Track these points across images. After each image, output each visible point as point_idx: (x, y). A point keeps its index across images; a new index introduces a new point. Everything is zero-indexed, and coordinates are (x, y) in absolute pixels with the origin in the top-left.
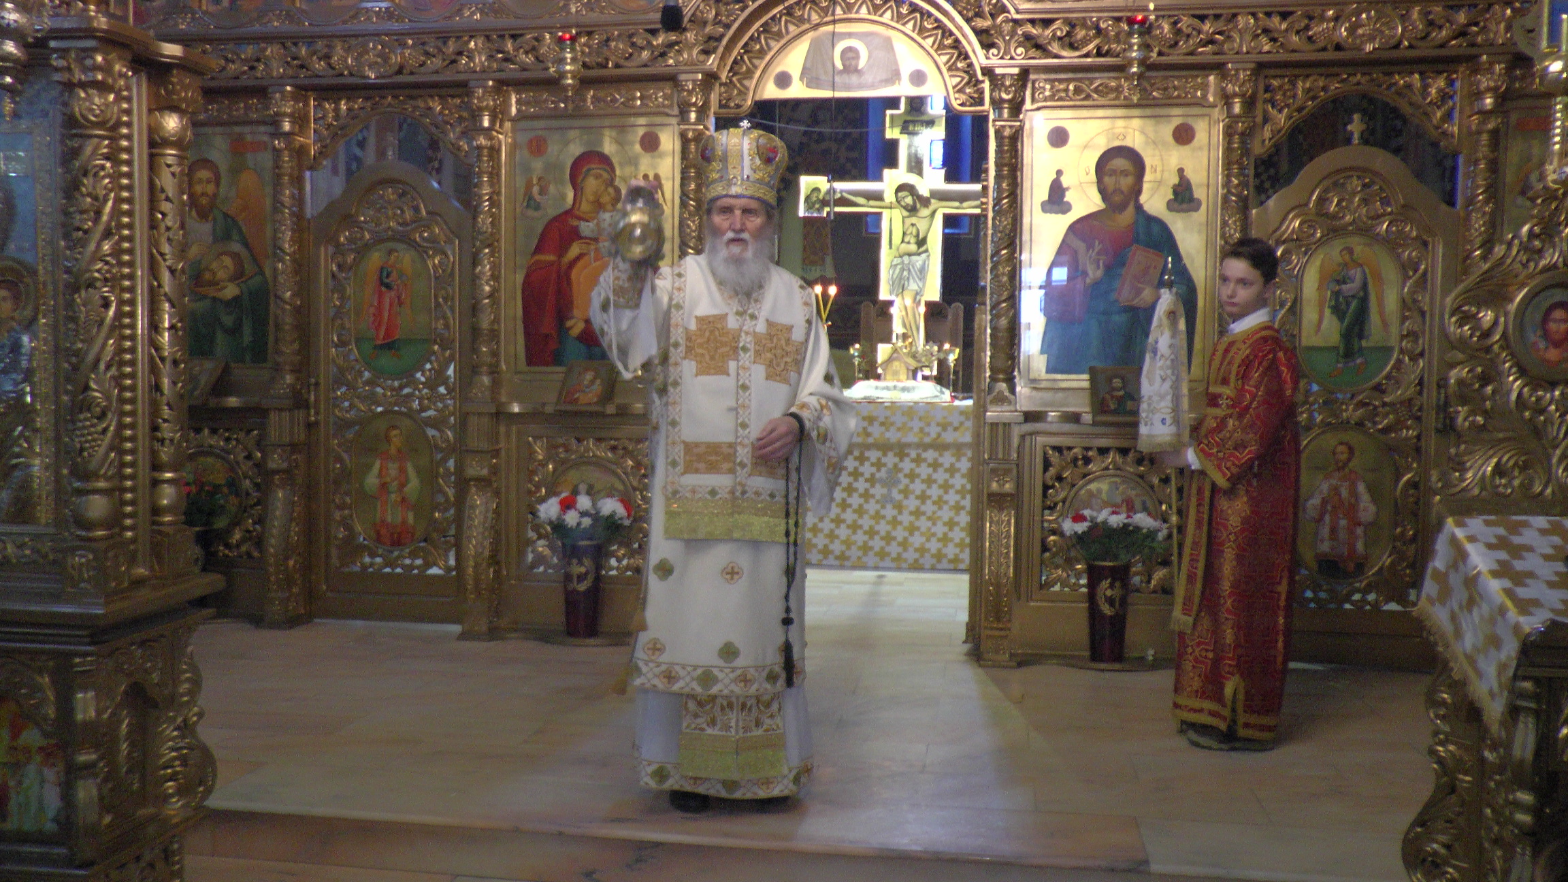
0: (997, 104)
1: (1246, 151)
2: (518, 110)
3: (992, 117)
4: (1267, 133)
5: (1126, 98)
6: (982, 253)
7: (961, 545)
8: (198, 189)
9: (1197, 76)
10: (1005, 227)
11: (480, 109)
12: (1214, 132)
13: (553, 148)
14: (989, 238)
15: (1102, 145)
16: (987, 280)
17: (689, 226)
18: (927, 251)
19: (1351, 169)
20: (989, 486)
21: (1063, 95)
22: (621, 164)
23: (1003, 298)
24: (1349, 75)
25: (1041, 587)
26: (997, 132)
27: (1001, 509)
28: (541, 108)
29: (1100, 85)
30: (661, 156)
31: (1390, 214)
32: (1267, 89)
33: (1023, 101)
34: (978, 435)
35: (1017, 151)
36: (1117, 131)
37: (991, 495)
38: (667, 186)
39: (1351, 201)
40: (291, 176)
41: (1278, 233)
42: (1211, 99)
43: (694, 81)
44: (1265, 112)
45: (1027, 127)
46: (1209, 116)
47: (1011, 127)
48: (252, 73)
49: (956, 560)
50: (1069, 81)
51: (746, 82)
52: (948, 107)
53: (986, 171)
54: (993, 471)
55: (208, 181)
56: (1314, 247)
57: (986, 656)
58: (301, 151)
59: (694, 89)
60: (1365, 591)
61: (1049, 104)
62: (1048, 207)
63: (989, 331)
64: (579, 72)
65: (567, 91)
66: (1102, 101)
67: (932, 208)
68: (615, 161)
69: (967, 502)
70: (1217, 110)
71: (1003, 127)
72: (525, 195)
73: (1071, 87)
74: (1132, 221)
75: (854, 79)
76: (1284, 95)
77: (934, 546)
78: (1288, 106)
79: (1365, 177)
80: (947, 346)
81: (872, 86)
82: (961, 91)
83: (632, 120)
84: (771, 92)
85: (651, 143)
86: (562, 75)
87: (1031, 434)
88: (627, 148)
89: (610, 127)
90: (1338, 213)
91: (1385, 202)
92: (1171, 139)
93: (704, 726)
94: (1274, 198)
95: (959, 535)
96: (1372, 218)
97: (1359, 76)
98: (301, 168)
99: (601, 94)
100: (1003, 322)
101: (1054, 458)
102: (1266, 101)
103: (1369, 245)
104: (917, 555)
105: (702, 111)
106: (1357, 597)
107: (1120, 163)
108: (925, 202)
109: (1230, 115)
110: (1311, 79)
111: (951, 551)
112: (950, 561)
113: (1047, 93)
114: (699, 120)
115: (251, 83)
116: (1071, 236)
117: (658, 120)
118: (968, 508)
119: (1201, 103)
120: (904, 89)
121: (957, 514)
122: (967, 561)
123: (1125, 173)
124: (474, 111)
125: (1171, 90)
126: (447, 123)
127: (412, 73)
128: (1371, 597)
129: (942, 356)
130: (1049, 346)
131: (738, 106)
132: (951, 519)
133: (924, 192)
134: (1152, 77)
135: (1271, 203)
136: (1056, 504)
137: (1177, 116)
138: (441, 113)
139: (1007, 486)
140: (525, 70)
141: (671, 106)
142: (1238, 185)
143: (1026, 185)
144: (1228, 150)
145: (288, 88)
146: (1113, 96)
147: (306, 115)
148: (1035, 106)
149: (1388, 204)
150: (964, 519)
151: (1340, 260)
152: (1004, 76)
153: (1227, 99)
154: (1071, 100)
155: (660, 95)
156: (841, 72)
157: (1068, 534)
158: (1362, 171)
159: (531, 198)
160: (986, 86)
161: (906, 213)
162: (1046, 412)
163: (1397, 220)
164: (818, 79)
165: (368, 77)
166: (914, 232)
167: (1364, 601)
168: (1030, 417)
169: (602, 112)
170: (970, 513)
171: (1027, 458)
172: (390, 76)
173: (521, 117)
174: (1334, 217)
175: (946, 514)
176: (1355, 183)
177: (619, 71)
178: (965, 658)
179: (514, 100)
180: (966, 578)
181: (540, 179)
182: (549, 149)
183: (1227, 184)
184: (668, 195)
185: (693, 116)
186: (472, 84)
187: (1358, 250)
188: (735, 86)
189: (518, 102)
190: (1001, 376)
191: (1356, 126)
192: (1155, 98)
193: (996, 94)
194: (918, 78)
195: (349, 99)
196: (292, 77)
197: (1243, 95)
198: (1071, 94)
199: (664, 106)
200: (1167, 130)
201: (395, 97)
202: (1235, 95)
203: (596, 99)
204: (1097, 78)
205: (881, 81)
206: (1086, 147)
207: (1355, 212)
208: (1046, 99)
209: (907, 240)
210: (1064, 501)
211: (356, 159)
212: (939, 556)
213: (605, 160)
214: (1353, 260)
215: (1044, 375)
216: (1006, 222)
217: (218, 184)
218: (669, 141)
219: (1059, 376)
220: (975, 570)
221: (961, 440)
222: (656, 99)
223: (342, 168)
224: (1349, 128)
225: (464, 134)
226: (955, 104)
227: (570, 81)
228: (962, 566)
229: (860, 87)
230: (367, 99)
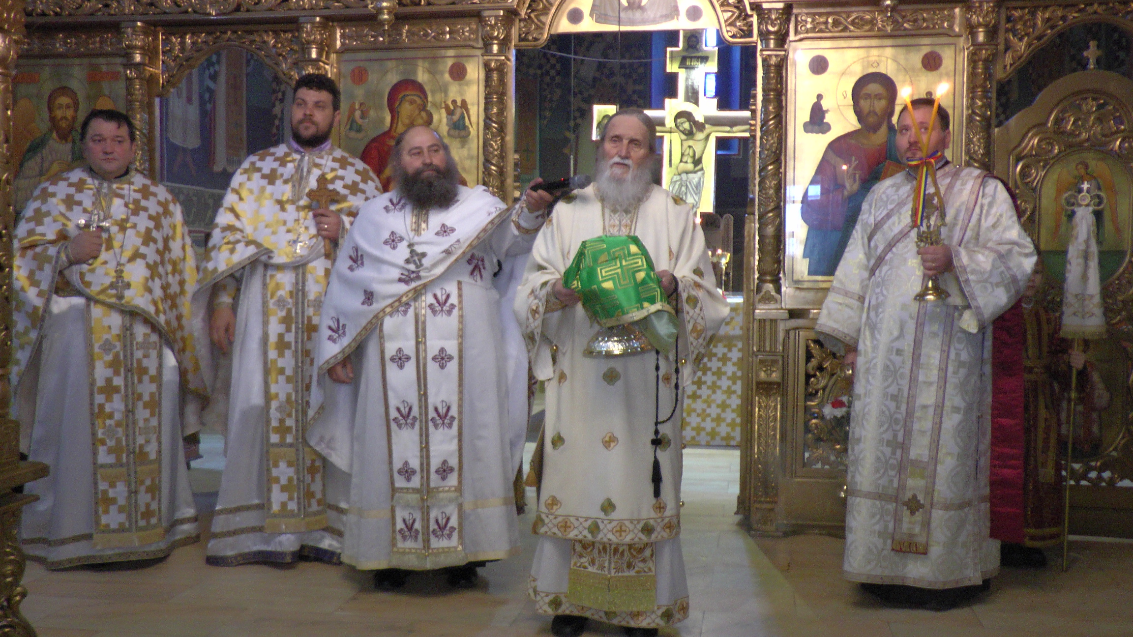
0: (764, 35)
1: (989, 76)
2: (343, 44)
3: (759, 47)
4: (1008, 60)
5: (879, 29)
6: (751, 169)
7: (732, 425)
8: (59, 113)
9: (944, 9)
10: (771, 145)
11: (309, 43)
12: (960, 59)
13: (372, 77)
14: (758, 155)
15: (858, 72)
16: (755, 192)
17: (492, 146)
18: (702, 169)
19: (1087, 91)
20: (758, 375)
21: (823, 27)
22: (433, 92)
23: (770, 208)
24: (1087, 5)
25: (804, 465)
26: (764, 60)
27: (768, 395)
28: (362, 42)
29: (856, 18)
30: (468, 84)
31: (1123, 131)
32: (1009, 20)
33: (787, 34)
34: (748, 330)
35: (781, 77)
36: (872, 59)
37: (759, 384)
38: (473, 110)
39: (1086, 120)
40: (141, 102)
41: (1019, 149)
42: (957, 30)
43: (496, 17)
44: (1007, 40)
45: (791, 56)
46: (955, 45)
47: (776, 56)
48: (106, 10)
49: (728, 438)
50: (828, 14)
51: (543, 18)
52: (721, 40)
53: (755, 96)
54: (762, 362)
55: (68, 107)
56: (1052, 162)
57: (755, 526)
58: (151, 80)
59: (496, 24)
60: (1101, 470)
61: (810, 35)
62: (810, 127)
63: (757, 238)
64: (394, 8)
65: (384, 25)
66: (858, 32)
67: (706, 132)
68: (427, 88)
69: (738, 387)
70: (962, 39)
71: (770, 56)
72: (349, 117)
73: (830, 20)
74: (884, 140)
75: (638, 14)
76: (1025, 24)
77: (708, 425)
78: (1027, 34)
79: (1100, 99)
80: (720, 251)
81: (654, 21)
82: (732, 24)
83: (443, 52)
84: (565, 26)
85: (458, 73)
86: (380, 10)
87: (795, 329)
88: (438, 77)
89: (424, 58)
90: (1074, 131)
91: (1119, 121)
92: (920, 65)
93: (587, 564)
94: (1014, 117)
95: (730, 416)
96: (1104, 136)
97: (1096, 6)
98: (150, 97)
99: (415, 29)
100: (770, 230)
101: (815, 349)
102: (1007, 30)
103: (1102, 159)
104: (694, 433)
105: (504, 44)
106: (1093, 475)
107: (874, 88)
108: (700, 127)
109: (975, 43)
110: (1051, 9)
111: (723, 430)
112: (723, 439)
113: (809, 26)
114: (501, 52)
115: (106, 19)
116: (830, 153)
117: (465, 52)
118: (739, 392)
119: (948, 33)
120: (681, 24)
121: (729, 397)
122: (738, 439)
123: (878, 97)
124: (303, 44)
125: (920, 22)
126: (281, 55)
127: (248, 11)
128: (1107, 475)
129: (715, 260)
130: (812, 252)
131: (536, 39)
132: (724, 402)
133: (700, 118)
134: (902, 10)
135: (1012, 121)
136: (817, 392)
137: (926, 46)
138: (274, 46)
139: (774, 375)
140: (347, 7)
141: (476, 40)
142: (982, 107)
143: (790, 108)
144: (972, 75)
145: (139, 24)
146: (867, 28)
147: (156, 48)
148: (798, 38)
149: (1122, 123)
150: (735, 402)
151: (1076, 172)
152: (770, 10)
153: (971, 29)
154: (830, 32)
155: (467, 29)
156: (626, 9)
157: (828, 418)
158: (1096, 94)
159: (353, 121)
160: (755, 19)
161: (684, 137)
162: (808, 310)
163: (1129, 138)
164: (605, 15)
165: (210, 14)
166: (691, 154)
167: (1100, 478)
168: (793, 314)
169: (415, 45)
170: (741, 397)
171: (791, 351)
172: (229, 13)
173: (345, 50)
174: (1072, 134)
175: (719, 397)
176: (1092, 105)
177: (429, 9)
178: (735, 528)
179: (338, 35)
180: (737, 453)
181: (361, 104)
182: (370, 78)
183: (971, 106)
184: (474, 119)
185: (495, 48)
186: (301, 20)
187: (1092, 163)
188: (533, 21)
189: (343, 36)
190: (768, 278)
191: (1092, 53)
192: (906, 29)
193: (763, 27)
194: (695, 13)
195: (193, 34)
196: (142, 14)
197: (986, 26)
198: (830, 26)
199: (470, 39)
200: (916, 58)
201: (235, 32)
202: (979, 25)
203: (410, 33)
204: (853, 12)
205: (662, 16)
206: (843, 74)
207: (1091, 130)
208: (807, 31)
209: (685, 159)
210: (824, 389)
211: (209, 90)
212: (713, 434)
213: (420, 88)
214: (1088, 174)
215: (806, 276)
216: (772, 140)
217: (76, 110)
218: (474, 71)
219: (820, 278)
220: (746, 446)
221: (732, 333)
222: (463, 33)
223: (195, 98)
224: (1085, 54)
225: (295, 64)
226: (727, 36)
227: (386, 17)
228: (733, 443)
229: (644, 22)
230: (209, 33)
